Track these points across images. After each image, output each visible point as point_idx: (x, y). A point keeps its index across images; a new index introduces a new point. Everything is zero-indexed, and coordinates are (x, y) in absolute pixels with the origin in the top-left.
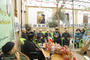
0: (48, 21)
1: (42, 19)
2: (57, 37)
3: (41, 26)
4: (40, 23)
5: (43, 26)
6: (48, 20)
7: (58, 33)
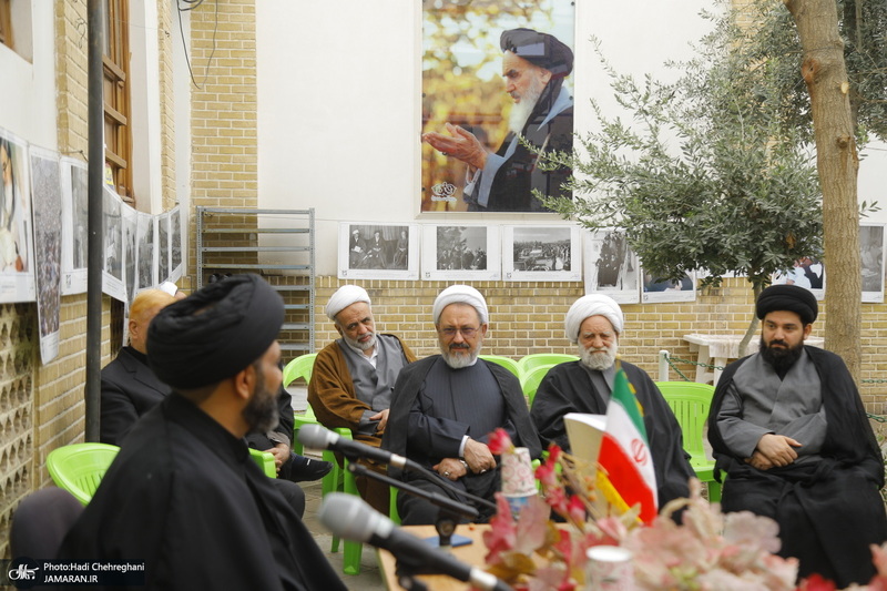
0: (629, 157)
1: (517, 116)
2: (777, 445)
3: (500, 265)
4: (473, 205)
5: (523, 256)
6: (616, 133)
7: (805, 381)
